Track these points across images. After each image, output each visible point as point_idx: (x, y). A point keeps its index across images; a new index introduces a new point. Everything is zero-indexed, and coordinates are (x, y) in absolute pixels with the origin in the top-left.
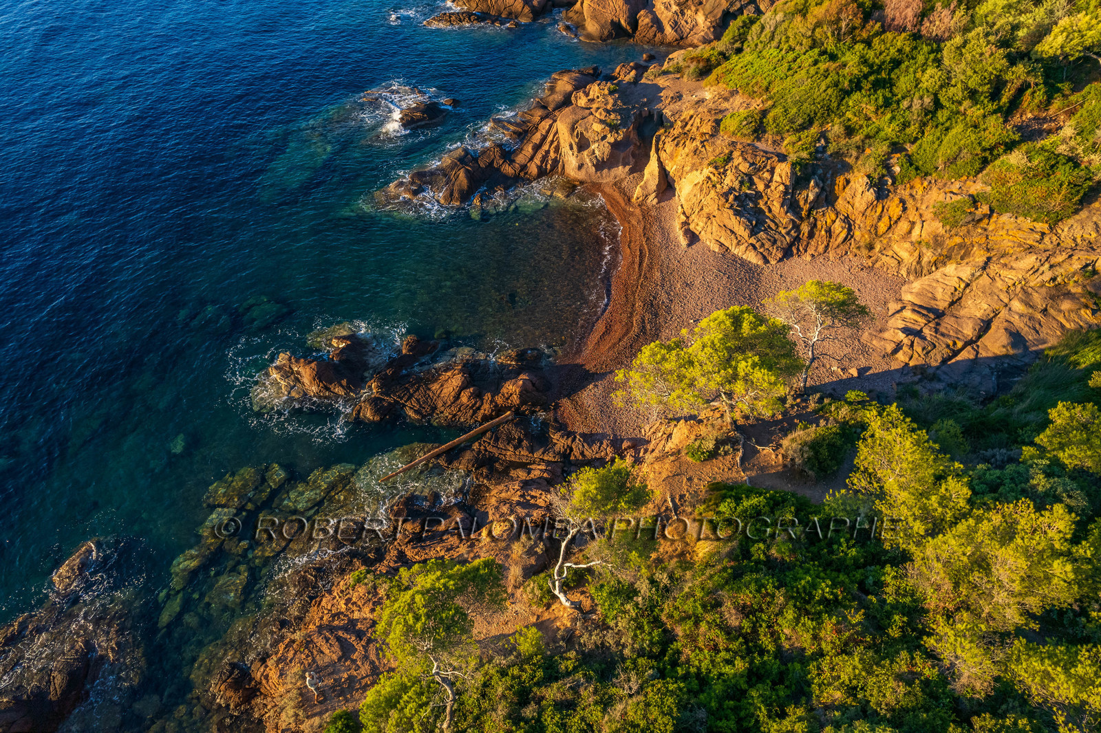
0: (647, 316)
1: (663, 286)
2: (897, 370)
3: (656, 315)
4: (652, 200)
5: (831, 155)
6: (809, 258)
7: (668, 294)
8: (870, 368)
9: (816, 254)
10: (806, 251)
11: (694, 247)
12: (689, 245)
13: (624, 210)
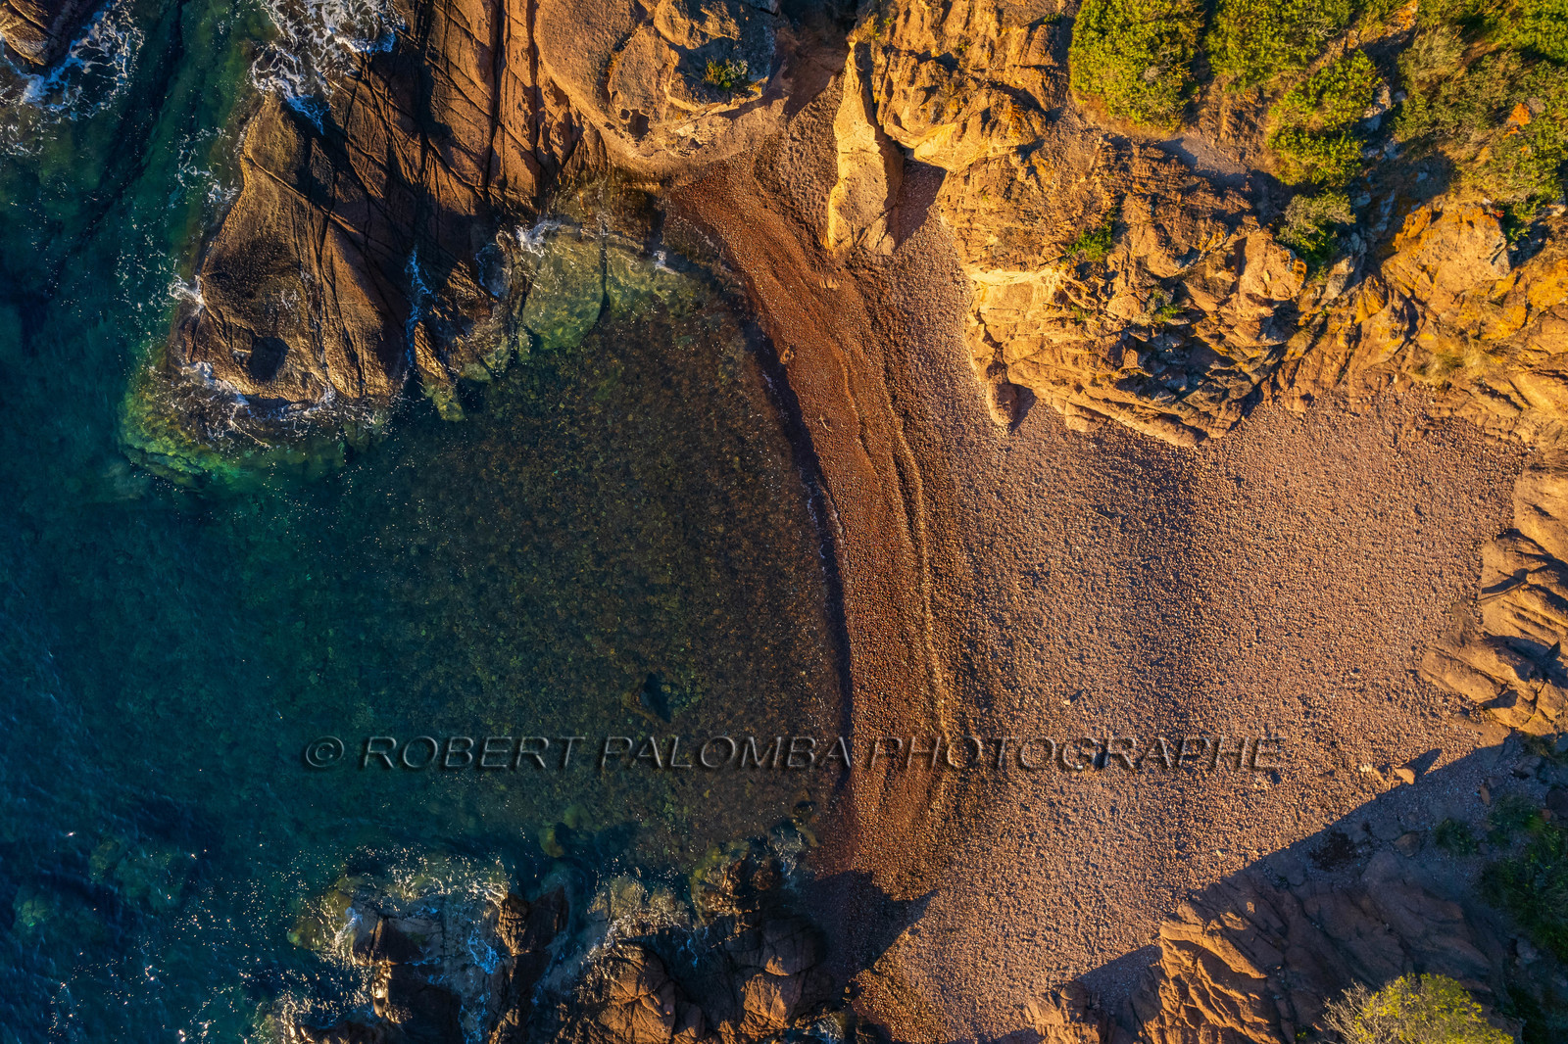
0: (972, 711)
1: (982, 599)
2: (1491, 749)
3: (987, 701)
4: (879, 241)
5: (1401, 147)
6: (1299, 407)
7: (998, 621)
8: (1438, 752)
9: (1316, 393)
10: (1291, 383)
11: (1024, 426)
12: (1013, 426)
13: (814, 290)
